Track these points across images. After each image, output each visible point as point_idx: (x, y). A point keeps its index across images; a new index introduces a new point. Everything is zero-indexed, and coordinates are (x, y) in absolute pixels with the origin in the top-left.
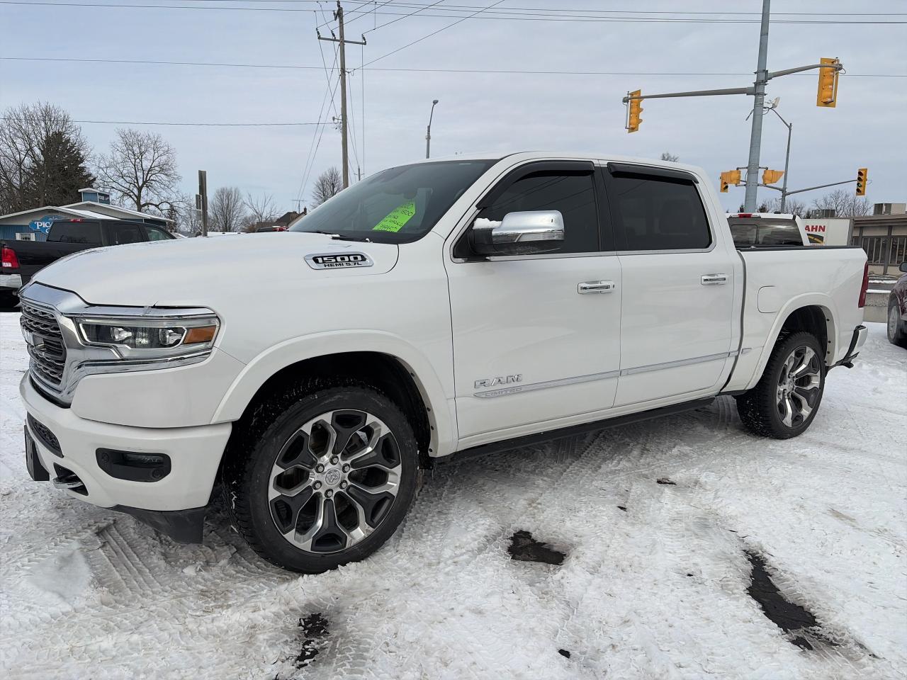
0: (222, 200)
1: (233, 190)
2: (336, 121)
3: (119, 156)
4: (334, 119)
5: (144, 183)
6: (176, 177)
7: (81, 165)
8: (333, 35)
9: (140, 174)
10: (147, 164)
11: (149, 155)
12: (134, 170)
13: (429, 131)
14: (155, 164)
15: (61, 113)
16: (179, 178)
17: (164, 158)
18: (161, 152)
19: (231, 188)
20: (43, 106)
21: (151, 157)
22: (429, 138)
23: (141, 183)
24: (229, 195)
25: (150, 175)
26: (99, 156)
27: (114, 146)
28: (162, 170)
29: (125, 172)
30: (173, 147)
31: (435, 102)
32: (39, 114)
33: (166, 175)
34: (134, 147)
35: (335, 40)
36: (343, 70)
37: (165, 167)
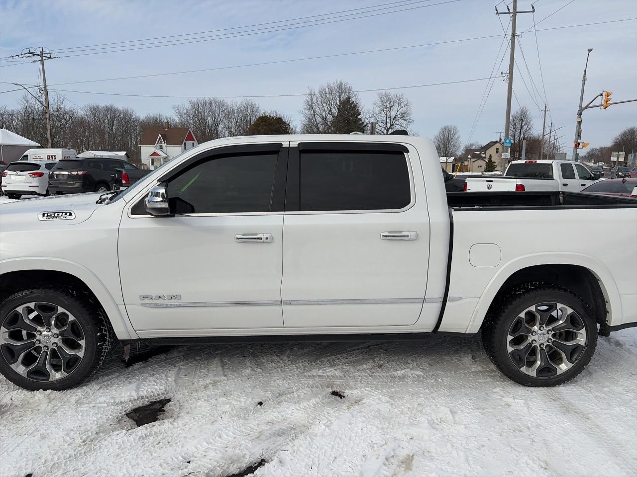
0: (444, 135)
1: (453, 127)
2: (504, 75)
3: (377, 110)
4: (502, 73)
5: (391, 126)
6: (410, 121)
7: (360, 117)
8: (508, 9)
9: (388, 121)
10: (393, 114)
11: (395, 108)
12: (385, 118)
13: (585, 74)
14: (398, 113)
15: (348, 86)
16: (412, 122)
17: (404, 109)
18: (402, 105)
19: (451, 127)
20: (339, 82)
21: (396, 109)
22: (584, 80)
23: (389, 126)
24: (449, 130)
25: (394, 121)
26: (366, 111)
27: (375, 104)
28: (402, 117)
29: (380, 120)
30: (410, 101)
31: (590, 51)
32: (336, 87)
33: (405, 120)
34: (387, 103)
35: (509, 13)
36: (513, 35)
37: (405, 115)
